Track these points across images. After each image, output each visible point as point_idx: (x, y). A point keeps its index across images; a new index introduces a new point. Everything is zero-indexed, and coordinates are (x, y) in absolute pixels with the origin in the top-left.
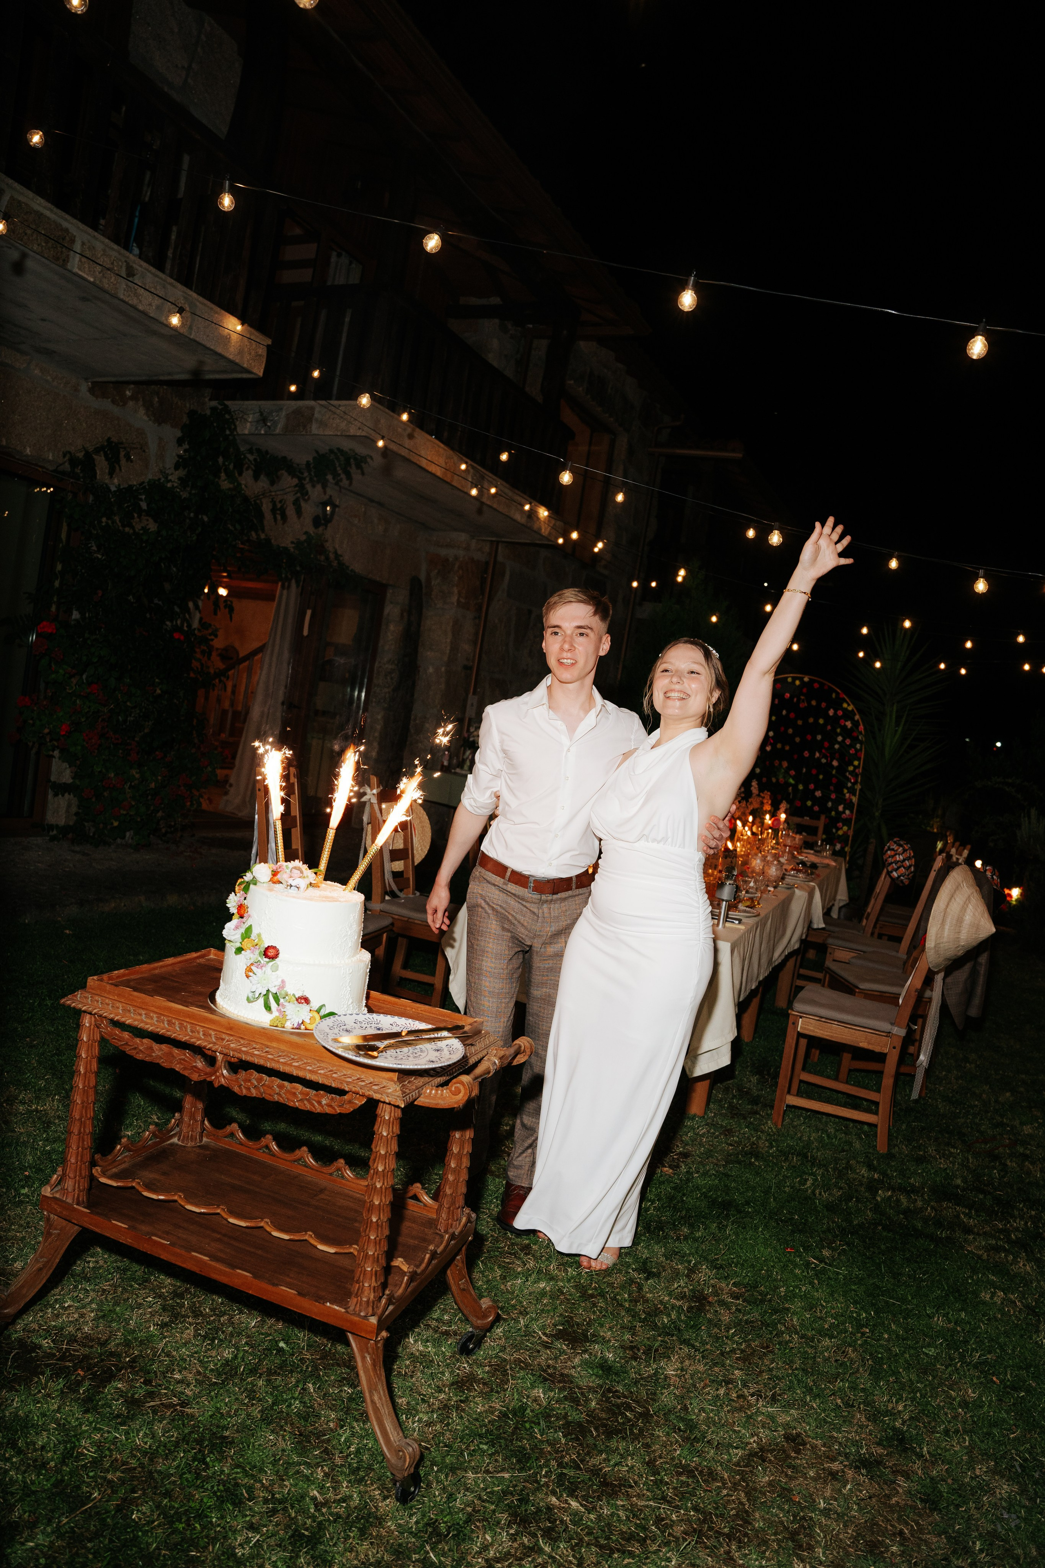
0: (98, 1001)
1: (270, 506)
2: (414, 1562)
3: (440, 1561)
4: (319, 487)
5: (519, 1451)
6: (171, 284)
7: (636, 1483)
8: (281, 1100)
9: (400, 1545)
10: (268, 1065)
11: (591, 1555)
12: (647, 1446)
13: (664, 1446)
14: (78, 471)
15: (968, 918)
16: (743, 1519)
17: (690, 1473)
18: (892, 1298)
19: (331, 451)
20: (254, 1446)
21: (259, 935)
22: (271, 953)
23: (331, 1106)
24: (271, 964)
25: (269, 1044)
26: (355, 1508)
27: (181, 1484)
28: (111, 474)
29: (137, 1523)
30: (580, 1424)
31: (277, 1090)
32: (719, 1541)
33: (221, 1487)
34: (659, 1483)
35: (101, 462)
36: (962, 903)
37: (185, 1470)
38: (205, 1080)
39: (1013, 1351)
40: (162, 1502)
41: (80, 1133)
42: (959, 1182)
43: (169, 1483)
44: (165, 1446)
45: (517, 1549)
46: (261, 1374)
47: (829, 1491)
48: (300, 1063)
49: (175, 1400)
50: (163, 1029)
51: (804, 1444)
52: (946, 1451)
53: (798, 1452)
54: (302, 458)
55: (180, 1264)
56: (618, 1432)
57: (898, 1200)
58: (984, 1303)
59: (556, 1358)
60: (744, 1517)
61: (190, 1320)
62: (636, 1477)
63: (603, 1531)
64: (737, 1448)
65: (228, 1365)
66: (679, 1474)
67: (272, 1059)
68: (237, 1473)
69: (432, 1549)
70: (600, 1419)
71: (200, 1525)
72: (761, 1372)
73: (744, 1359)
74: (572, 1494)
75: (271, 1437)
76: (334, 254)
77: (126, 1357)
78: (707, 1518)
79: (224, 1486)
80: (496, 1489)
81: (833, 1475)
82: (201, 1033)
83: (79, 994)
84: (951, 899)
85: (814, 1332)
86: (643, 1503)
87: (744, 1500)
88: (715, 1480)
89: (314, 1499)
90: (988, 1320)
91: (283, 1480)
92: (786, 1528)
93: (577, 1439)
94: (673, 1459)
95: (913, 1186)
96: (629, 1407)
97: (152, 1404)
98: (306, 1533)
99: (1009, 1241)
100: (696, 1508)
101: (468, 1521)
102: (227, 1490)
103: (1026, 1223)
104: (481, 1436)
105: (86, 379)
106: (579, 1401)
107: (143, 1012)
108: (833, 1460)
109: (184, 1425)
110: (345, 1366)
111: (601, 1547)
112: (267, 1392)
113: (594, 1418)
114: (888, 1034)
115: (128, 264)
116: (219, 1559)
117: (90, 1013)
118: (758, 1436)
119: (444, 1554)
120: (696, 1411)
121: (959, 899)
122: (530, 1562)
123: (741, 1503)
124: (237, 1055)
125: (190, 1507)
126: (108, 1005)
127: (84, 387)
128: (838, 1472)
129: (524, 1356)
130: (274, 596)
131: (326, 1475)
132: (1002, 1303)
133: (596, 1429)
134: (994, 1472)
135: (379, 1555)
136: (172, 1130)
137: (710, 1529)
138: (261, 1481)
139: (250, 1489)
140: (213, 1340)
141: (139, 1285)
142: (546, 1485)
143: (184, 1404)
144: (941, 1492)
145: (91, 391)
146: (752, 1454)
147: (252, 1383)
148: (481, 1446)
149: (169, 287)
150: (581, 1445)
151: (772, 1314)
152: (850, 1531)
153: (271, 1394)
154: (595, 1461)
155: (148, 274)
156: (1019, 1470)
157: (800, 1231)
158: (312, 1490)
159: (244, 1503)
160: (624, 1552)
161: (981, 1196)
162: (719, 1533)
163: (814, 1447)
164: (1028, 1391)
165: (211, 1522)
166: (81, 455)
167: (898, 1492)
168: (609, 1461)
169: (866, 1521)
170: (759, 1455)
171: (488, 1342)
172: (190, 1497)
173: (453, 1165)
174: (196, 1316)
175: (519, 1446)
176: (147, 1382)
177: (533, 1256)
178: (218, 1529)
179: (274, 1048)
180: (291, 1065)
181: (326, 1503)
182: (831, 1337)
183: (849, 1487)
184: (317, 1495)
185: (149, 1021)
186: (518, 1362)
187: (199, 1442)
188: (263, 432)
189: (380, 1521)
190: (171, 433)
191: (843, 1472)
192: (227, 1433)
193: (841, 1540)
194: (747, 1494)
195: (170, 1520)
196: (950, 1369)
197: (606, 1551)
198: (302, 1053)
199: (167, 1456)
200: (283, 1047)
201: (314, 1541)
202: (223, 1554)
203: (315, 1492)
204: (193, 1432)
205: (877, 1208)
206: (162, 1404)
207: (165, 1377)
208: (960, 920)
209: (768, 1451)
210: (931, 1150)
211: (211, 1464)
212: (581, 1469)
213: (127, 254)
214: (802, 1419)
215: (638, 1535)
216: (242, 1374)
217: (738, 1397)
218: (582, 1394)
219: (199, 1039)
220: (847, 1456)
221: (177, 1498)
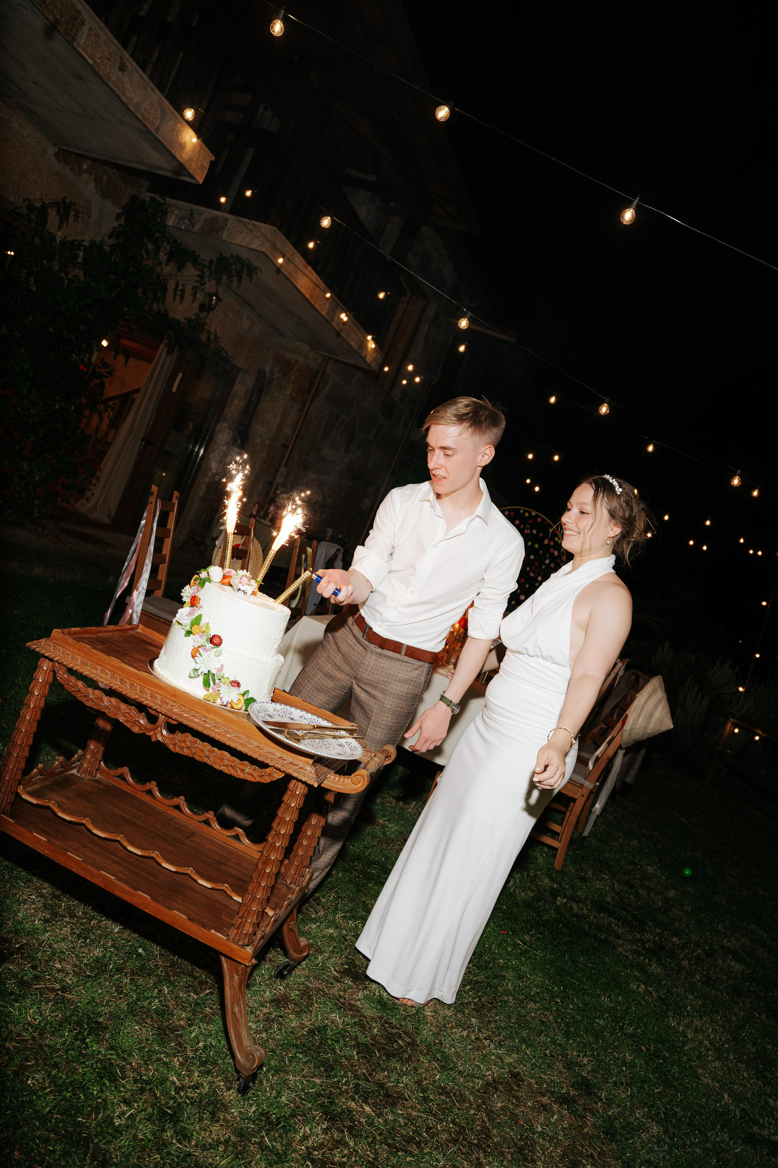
0: (59, 651)
1: (174, 287)
2: (253, 1144)
3: (273, 1145)
4: (213, 282)
5: (325, 1062)
6: (151, 88)
7: (409, 1097)
8: (209, 763)
9: (242, 1129)
10: (205, 732)
11: (383, 1151)
12: (415, 1069)
13: (427, 1070)
14: (33, 216)
15: (657, 714)
16: (485, 1134)
17: (447, 1094)
18: (574, 979)
19: (232, 256)
20: (123, 1033)
21: (207, 624)
22: (215, 641)
23: (252, 775)
24: (215, 650)
25: (206, 715)
26: (206, 1094)
27: (67, 1058)
28: (60, 227)
29: (31, 1088)
30: (366, 1046)
31: (207, 754)
32: (471, 1149)
33: (99, 1065)
34: (426, 1099)
35: (53, 216)
36: (655, 703)
37: (70, 1047)
38: (144, 734)
39: (653, 1028)
40: (51, 1072)
41: (18, 756)
42: (609, 899)
43: (57, 1057)
44: (51, 1024)
45: (328, 1141)
46: (126, 973)
47: (542, 1118)
48: (232, 736)
49: (57, 986)
50: (116, 685)
51: (523, 1081)
52: (615, 1097)
53: (519, 1086)
54: (206, 256)
55: (88, 878)
56: (394, 1056)
57: (571, 907)
58: (633, 992)
59: (345, 991)
60: (486, 1132)
61: (67, 919)
62: (409, 1093)
63: (390, 1133)
64: (478, 1078)
65: (99, 962)
66: (440, 1094)
67: (209, 728)
68: (112, 1055)
69: (266, 1135)
70: (380, 1044)
71: (84, 1095)
72: (490, 1022)
73: (477, 1010)
74: (365, 1101)
75: (136, 1028)
76: (262, 106)
77: (15, 944)
78: (462, 1131)
79: (101, 1064)
80: (311, 1091)
81: (544, 1106)
82: (149, 695)
83: (43, 641)
84: (648, 699)
85: (523, 997)
86: (416, 1114)
87: (486, 1119)
88: (464, 1101)
89: (174, 1083)
90: (636, 1004)
91: (148, 1065)
92: (516, 1144)
93: (366, 1057)
94: (435, 1081)
95: (580, 898)
96: (400, 1037)
97: (38, 986)
98: (169, 1111)
99: (644, 948)
100: (453, 1122)
101: (293, 1116)
102: (104, 1068)
103: (654, 937)
104: (296, 1046)
105: (55, 145)
106: (365, 1027)
107: (99, 668)
108: (543, 1095)
109: (65, 1008)
110: (189, 975)
111: (389, 1145)
112: (131, 989)
113: (376, 1042)
114: (581, 786)
115: (122, 59)
116: (101, 1127)
117: (51, 660)
118: (492, 1071)
119: (275, 1140)
120: (448, 1046)
121: (654, 699)
122: (339, 1153)
123: (483, 1121)
124: (178, 719)
125: (75, 1079)
126: (69, 655)
127: (51, 150)
128: (547, 1104)
129: (322, 986)
130: (153, 359)
131: (181, 1064)
132: (644, 993)
133: (379, 1051)
134: (648, 1116)
135: (227, 1136)
136: (74, 763)
137: (465, 1139)
138: (130, 1064)
139: (122, 1068)
140: (86, 938)
141: (24, 883)
142: (346, 1091)
143: (64, 989)
144: (616, 1128)
145: (56, 155)
146: (488, 1084)
147: (118, 980)
148: (298, 1055)
149: (149, 89)
150: (368, 1062)
151: (494, 979)
152: (559, 1151)
153: (135, 991)
154: (380, 1076)
155: (136, 74)
156: (663, 1116)
157: (508, 919)
158: (172, 1076)
159: (118, 1081)
160: (406, 1151)
161: (624, 913)
162: (471, 1144)
163: (530, 1084)
164: (664, 1059)
165: (92, 1094)
166: (38, 205)
167: (587, 1125)
168: (389, 1077)
169: (569, 1145)
170: (492, 1086)
171: (297, 972)
172: (74, 1071)
173: (309, 834)
174: (71, 917)
175: (325, 1059)
176: (34, 967)
177: (323, 907)
178: (100, 1100)
179: (211, 719)
180: (224, 736)
181: (182, 1088)
182: (535, 1002)
183: (556, 1117)
184: (176, 1080)
185: (104, 676)
186: (318, 990)
187: (79, 1023)
188: (183, 228)
189: (226, 1107)
190: (111, 209)
191: (551, 1105)
192: (101, 1020)
193: (553, 1157)
194: (488, 1115)
195: (60, 1088)
196: (613, 1036)
197: (394, 1149)
198: (234, 728)
199: (53, 1033)
200: (218, 719)
201: (176, 1119)
202: (104, 1122)
203: (175, 1078)
204: (73, 1015)
205: (557, 910)
206: (46, 987)
207: (48, 965)
208: (651, 715)
209: (499, 1083)
210: (590, 873)
211: (89, 1044)
212: (369, 1082)
213: (124, 51)
214: (520, 1061)
215: (415, 1139)
216: (111, 971)
217: (477, 1039)
218: (367, 1022)
219: (147, 700)
220: (553, 1093)
221: (63, 1070)
